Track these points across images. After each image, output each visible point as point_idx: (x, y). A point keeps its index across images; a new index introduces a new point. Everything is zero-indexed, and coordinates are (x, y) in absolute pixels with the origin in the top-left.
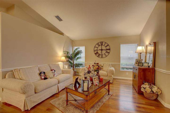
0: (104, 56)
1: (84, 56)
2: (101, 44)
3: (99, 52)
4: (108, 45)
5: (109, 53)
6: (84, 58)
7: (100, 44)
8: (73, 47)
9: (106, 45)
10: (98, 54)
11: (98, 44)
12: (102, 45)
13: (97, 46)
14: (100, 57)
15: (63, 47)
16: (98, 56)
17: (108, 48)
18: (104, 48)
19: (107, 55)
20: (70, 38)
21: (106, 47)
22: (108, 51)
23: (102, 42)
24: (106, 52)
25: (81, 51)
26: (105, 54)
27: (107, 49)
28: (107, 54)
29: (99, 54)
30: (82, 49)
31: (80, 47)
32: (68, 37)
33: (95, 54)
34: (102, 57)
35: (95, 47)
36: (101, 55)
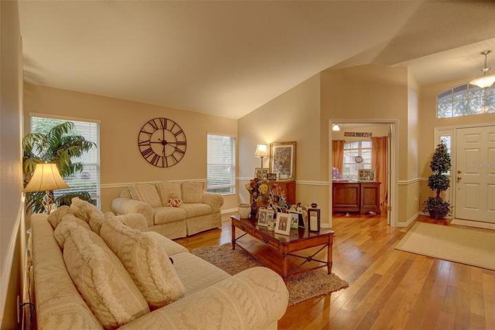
5: (184, 153)
7: (158, 123)
10: (154, 155)
12: (164, 129)
13: (149, 128)
16: (152, 163)
19: (178, 159)
21: (175, 135)
23: (166, 120)
24: (177, 150)
26: (172, 155)
29: (156, 155)
34: (165, 165)
35: (141, 131)
36: (161, 159)
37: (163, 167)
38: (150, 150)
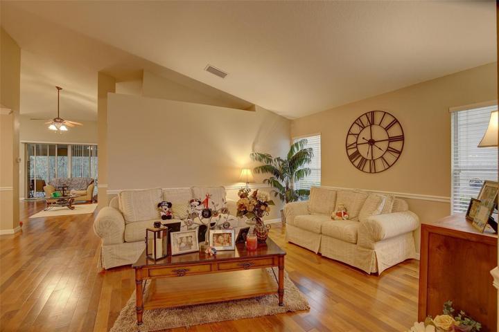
0: (380, 165)
1: (320, 167)
2: (370, 119)
3: (364, 150)
4: (396, 121)
5: (400, 153)
6: (320, 172)
7: (365, 121)
8: (293, 138)
9: (388, 120)
10: (360, 158)
11: (357, 121)
12: (372, 123)
13: (356, 129)
14: (367, 168)
15: (252, 143)
16: (358, 168)
17: (395, 131)
18: (379, 134)
19: (390, 163)
20: (280, 114)
21: (387, 129)
22: (397, 145)
23: (373, 113)
24: (389, 150)
25: (311, 149)
26: (382, 157)
27: (391, 140)
28: (390, 158)
29: (363, 158)
30: (313, 143)
31: (308, 139)
32: (272, 113)
33: (351, 158)
34: (373, 171)
35: (348, 134)
36: (368, 163)
37: (371, 172)
38: (357, 154)
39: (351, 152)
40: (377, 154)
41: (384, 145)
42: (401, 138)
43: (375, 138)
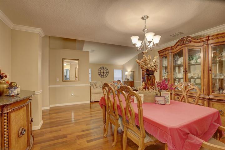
0: (105, 76)
3: (102, 74)
4: (107, 69)
9: (106, 69)
11: (101, 68)
14: (103, 77)
17: (107, 71)
18: (105, 71)
22: (107, 73)
27: (107, 72)
28: (106, 75)
33: (99, 75)
39: (99, 74)
40: (104, 75)
41: (105, 73)
42: (108, 72)
43: (104, 72)
